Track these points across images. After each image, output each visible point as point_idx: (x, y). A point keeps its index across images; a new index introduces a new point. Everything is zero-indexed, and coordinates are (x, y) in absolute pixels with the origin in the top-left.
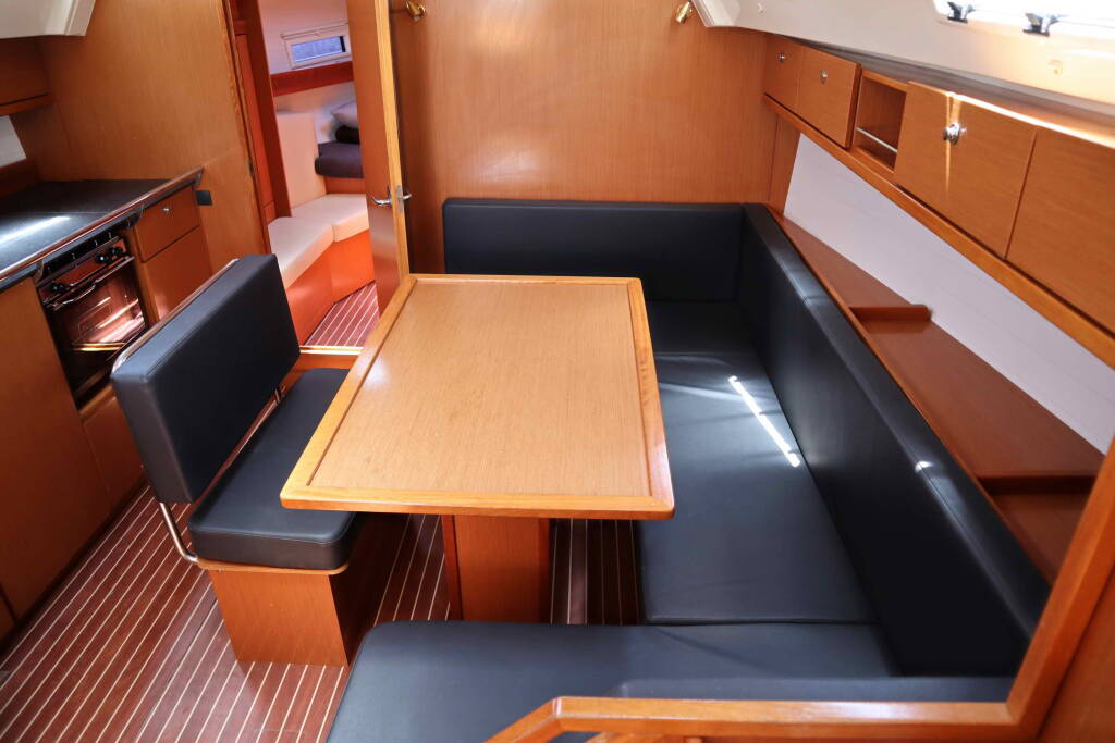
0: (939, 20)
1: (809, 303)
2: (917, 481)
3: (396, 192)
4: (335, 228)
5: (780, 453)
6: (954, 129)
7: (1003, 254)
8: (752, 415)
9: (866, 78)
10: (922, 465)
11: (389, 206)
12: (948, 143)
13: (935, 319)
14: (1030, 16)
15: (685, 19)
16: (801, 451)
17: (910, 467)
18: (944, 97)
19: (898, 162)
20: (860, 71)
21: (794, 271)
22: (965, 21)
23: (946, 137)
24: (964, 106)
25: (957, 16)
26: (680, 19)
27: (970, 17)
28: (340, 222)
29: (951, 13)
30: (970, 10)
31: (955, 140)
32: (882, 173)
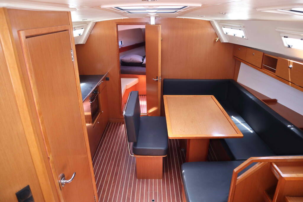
0: (285, 47)
1: (253, 99)
2: (289, 129)
3: (159, 77)
4: (126, 86)
5: (248, 130)
6: (291, 66)
8: (239, 123)
9: (265, 55)
10: (289, 126)
11: (157, 81)
12: (289, 69)
13: (278, 102)
15: (218, 41)
16: (253, 129)
17: (287, 127)
18: (288, 61)
19: (276, 72)
20: (264, 54)
21: (247, 93)
23: (289, 67)
24: (293, 62)
25: (289, 47)
26: (217, 41)
27: (292, 47)
28: (127, 84)
29: (288, 46)
30: (292, 46)
31: (291, 68)
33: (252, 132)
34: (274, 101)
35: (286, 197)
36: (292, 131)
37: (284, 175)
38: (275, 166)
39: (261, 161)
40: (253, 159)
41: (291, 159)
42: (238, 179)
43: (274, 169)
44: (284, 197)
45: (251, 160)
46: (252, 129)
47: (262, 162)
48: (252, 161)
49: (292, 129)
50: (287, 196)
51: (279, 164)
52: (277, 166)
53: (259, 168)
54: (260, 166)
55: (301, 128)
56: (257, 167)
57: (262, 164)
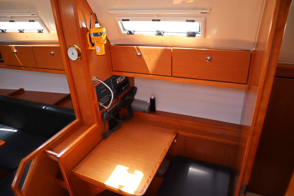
5: (11, 132)
6: (15, 51)
7: (36, 67)
10: (44, 107)
12: (15, 54)
14: (19, 30)
18: (10, 46)
19: (4, 61)
22: (6, 32)
24: (15, 47)
29: (1, 31)
30: (5, 30)
31: (16, 53)
32: (3, 64)
33: (16, 131)
34: (21, 91)
35: (73, 171)
36: (48, 110)
37: (59, 155)
38: (49, 152)
39: (33, 157)
40: (24, 161)
41: (58, 136)
42: (23, 191)
43: (49, 155)
44: (71, 172)
45: (23, 162)
46: (14, 128)
47: (35, 157)
48: (25, 163)
49: (47, 108)
50: (72, 169)
51: (51, 147)
52: (51, 150)
53: (36, 164)
54: (36, 162)
55: (54, 104)
56: (34, 164)
57: (37, 159)
